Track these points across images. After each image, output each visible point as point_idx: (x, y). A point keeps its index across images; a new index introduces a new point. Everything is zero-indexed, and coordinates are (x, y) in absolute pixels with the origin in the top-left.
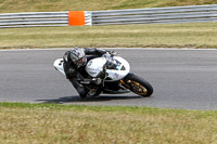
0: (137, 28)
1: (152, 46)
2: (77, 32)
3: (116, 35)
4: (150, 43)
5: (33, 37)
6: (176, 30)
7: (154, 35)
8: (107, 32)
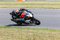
0: (41, 2)
1: (48, 8)
2: (21, 3)
3: (35, 4)
4: (47, 7)
5: (7, 4)
6: (54, 3)
7: (47, 4)
8: (31, 3)
